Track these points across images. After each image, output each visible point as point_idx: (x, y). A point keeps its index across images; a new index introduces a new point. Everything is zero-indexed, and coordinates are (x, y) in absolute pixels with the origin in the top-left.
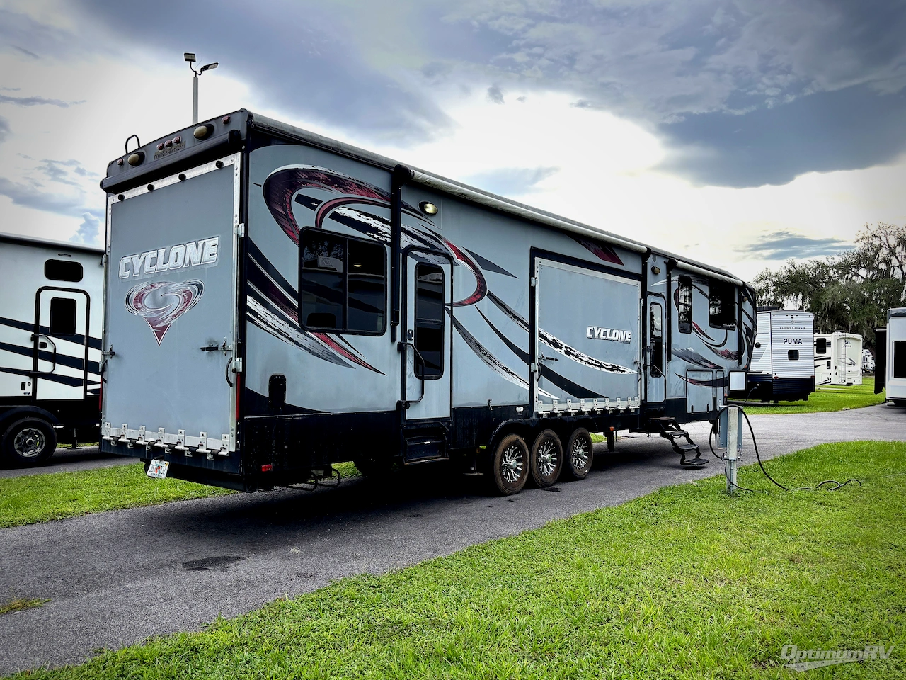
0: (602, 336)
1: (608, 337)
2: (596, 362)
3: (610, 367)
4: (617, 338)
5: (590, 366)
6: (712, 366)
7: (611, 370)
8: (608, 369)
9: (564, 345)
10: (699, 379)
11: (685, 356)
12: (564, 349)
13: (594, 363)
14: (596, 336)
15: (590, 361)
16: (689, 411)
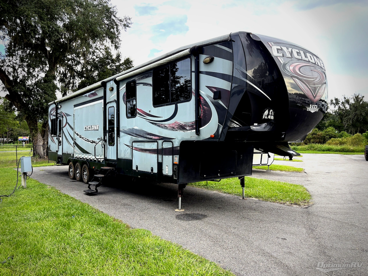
0: (89, 129)
1: (91, 129)
2: (88, 140)
3: (92, 141)
4: (93, 129)
5: (86, 141)
6: (156, 138)
7: (92, 143)
8: (91, 142)
9: (79, 134)
10: (143, 147)
11: (131, 133)
12: (79, 136)
13: (87, 140)
14: (87, 130)
15: (86, 139)
16: (134, 168)
